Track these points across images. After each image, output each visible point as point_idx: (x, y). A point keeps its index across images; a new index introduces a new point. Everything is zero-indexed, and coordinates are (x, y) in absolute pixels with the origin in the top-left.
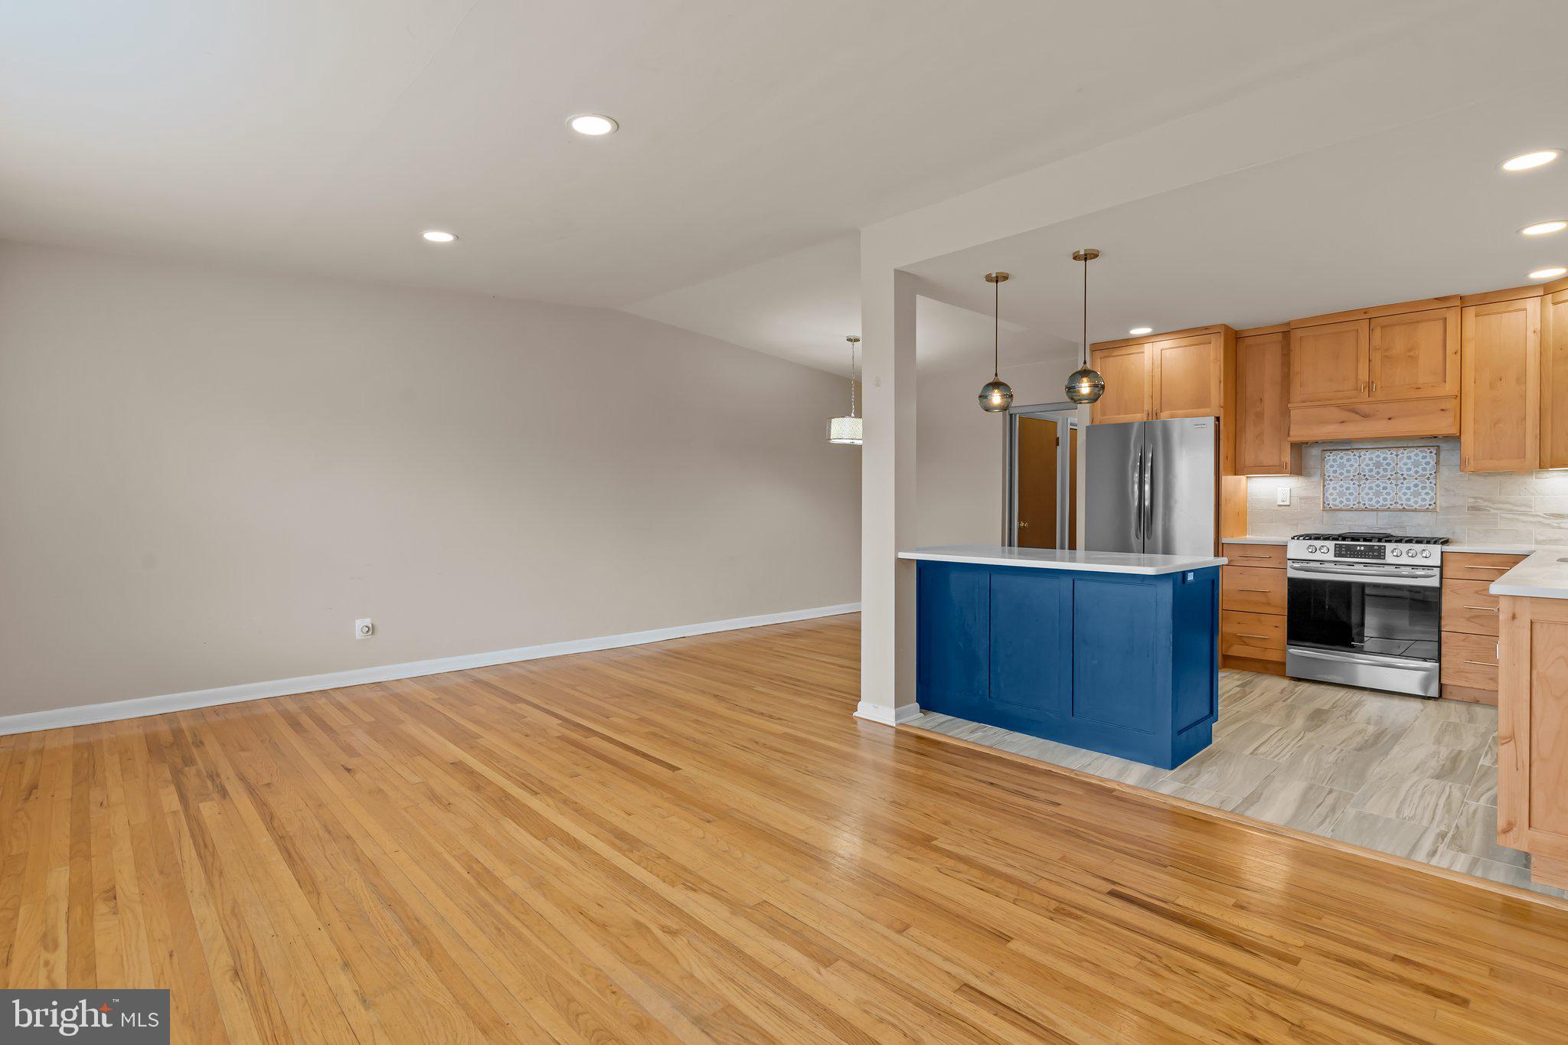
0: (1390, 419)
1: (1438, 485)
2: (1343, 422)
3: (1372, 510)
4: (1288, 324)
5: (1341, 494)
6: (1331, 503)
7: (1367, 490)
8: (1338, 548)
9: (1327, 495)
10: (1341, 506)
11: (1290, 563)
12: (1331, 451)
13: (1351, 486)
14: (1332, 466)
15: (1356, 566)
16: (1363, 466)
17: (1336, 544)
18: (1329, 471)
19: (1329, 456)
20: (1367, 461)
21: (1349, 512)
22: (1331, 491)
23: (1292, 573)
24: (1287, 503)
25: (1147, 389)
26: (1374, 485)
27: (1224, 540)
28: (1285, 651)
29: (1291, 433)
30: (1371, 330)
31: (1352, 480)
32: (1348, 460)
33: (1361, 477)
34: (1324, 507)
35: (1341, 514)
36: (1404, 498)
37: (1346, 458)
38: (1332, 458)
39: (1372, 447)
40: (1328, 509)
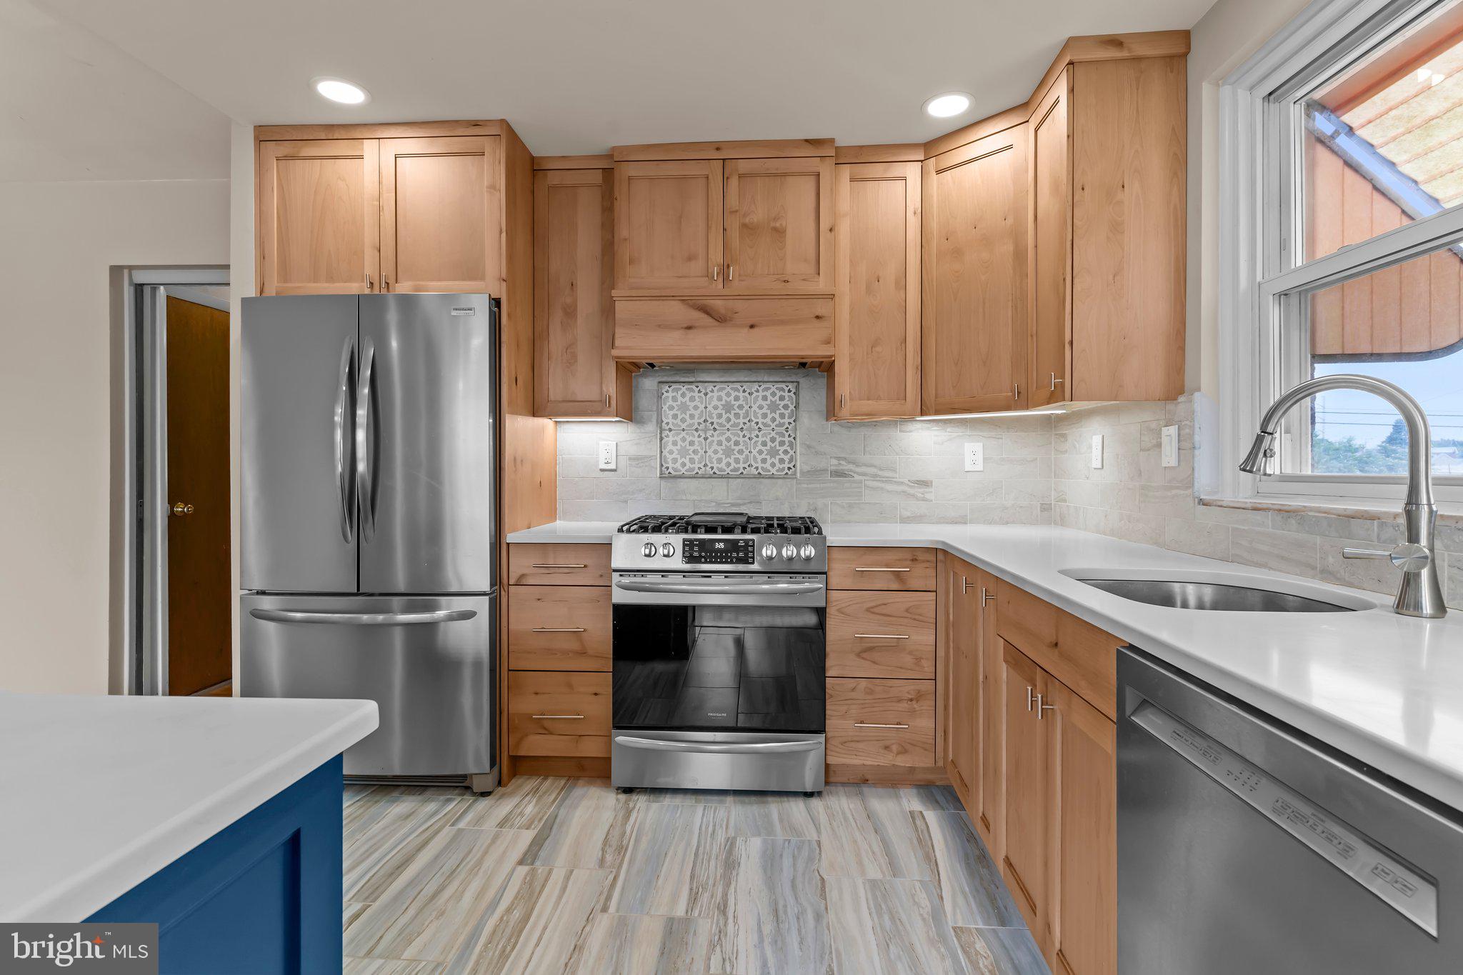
0: (752, 327)
1: (798, 439)
2: (689, 328)
3: (722, 477)
4: (609, 156)
5: (683, 452)
6: (670, 465)
7: (715, 447)
8: (688, 545)
9: (665, 452)
10: (683, 471)
11: (615, 576)
12: (670, 383)
13: (696, 439)
14: (671, 408)
15: (715, 578)
16: (710, 408)
17: (684, 540)
18: (668, 417)
19: (667, 392)
20: (715, 402)
21: (694, 480)
22: (670, 447)
23: (620, 597)
24: (613, 466)
25: (369, 237)
26: (723, 438)
27: (511, 537)
28: (609, 737)
29: (617, 343)
30: (725, 179)
31: (697, 430)
32: (692, 399)
33: (707, 426)
34: (661, 474)
35: (683, 484)
36: (759, 458)
37: (689, 395)
38: (670, 394)
39: (722, 379)
40: (666, 476)
